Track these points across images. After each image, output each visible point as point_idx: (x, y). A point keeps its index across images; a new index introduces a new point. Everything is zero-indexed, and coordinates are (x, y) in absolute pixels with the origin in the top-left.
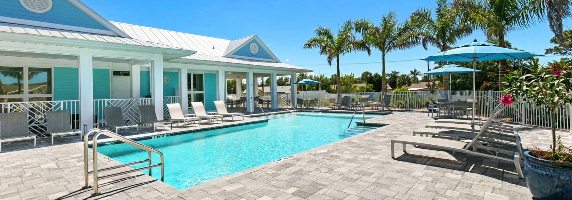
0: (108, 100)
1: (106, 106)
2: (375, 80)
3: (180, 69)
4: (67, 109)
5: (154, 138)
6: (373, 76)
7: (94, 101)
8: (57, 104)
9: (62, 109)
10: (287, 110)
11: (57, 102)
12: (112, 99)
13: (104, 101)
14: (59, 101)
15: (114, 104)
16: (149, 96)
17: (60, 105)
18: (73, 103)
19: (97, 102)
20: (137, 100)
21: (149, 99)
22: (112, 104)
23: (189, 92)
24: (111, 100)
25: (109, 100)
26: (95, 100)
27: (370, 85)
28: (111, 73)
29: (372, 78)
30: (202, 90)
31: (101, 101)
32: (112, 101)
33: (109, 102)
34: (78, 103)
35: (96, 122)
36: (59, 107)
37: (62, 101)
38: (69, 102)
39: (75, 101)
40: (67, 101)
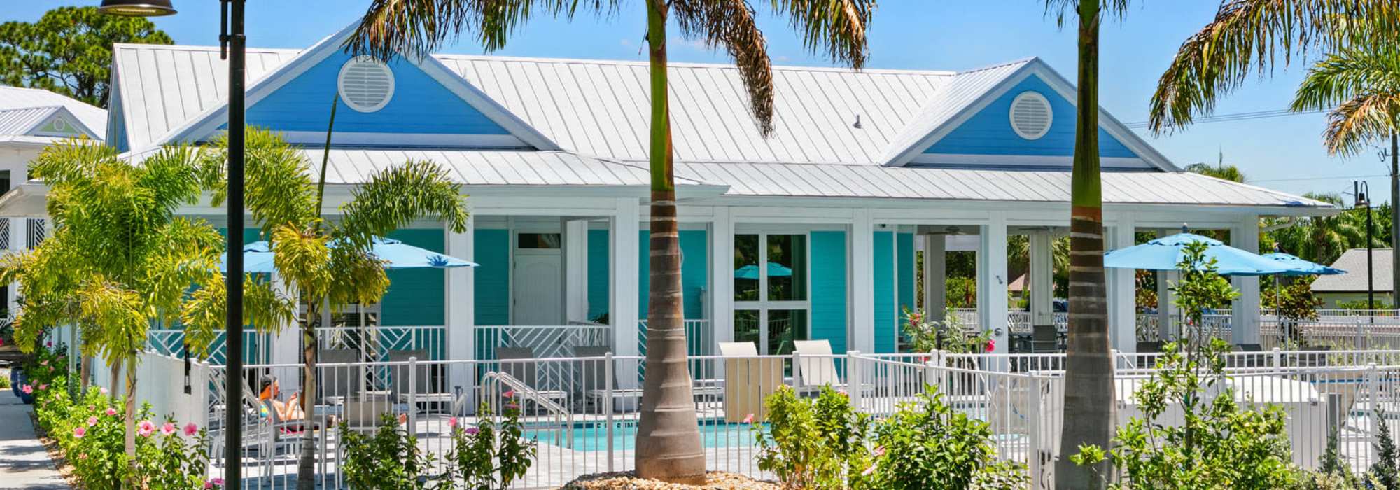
0: (504, 327)
1: (500, 345)
3: (711, 224)
4: (423, 347)
7: (475, 330)
8: (405, 333)
9: (414, 347)
11: (405, 330)
12: (513, 325)
13: (496, 330)
14: (409, 328)
15: (518, 338)
16: (604, 320)
17: (410, 338)
18: (435, 331)
19: (481, 331)
20: (572, 330)
21: (604, 327)
22: (513, 338)
23: (739, 303)
24: (511, 327)
25: (507, 329)
26: (477, 327)
28: (513, 241)
30: (803, 297)
31: (490, 329)
32: (514, 331)
33: (508, 332)
34: (443, 331)
35: (479, 384)
36: (409, 343)
37: (414, 329)
38: (427, 331)
39: (438, 328)
40: (423, 328)
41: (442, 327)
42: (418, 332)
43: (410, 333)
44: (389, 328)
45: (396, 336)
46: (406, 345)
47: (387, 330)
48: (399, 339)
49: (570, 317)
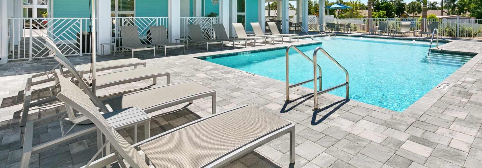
0: (188, 18)
1: (187, 23)
2: (382, 6)
5: (240, 54)
6: (380, 2)
8: (154, 20)
9: (157, 25)
10: (324, 34)
11: (154, 18)
13: (186, 19)
15: (193, 21)
20: (209, 19)
22: (191, 21)
24: (191, 18)
27: (383, 11)
29: (380, 4)
30: (243, 11)
31: (184, 18)
34: (167, 19)
36: (156, 23)
37: (157, 18)
38: (162, 19)
39: (166, 18)
40: (160, 18)
41: (167, 17)
42: (159, 19)
43: (156, 20)
44: (139, 18)
45: (150, 20)
46: (155, 24)
47: (138, 18)
48: (152, 22)
49: (197, 16)
